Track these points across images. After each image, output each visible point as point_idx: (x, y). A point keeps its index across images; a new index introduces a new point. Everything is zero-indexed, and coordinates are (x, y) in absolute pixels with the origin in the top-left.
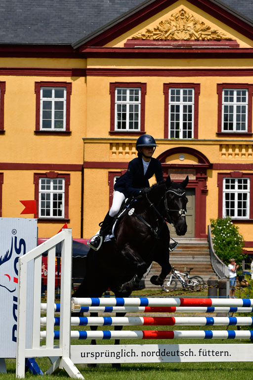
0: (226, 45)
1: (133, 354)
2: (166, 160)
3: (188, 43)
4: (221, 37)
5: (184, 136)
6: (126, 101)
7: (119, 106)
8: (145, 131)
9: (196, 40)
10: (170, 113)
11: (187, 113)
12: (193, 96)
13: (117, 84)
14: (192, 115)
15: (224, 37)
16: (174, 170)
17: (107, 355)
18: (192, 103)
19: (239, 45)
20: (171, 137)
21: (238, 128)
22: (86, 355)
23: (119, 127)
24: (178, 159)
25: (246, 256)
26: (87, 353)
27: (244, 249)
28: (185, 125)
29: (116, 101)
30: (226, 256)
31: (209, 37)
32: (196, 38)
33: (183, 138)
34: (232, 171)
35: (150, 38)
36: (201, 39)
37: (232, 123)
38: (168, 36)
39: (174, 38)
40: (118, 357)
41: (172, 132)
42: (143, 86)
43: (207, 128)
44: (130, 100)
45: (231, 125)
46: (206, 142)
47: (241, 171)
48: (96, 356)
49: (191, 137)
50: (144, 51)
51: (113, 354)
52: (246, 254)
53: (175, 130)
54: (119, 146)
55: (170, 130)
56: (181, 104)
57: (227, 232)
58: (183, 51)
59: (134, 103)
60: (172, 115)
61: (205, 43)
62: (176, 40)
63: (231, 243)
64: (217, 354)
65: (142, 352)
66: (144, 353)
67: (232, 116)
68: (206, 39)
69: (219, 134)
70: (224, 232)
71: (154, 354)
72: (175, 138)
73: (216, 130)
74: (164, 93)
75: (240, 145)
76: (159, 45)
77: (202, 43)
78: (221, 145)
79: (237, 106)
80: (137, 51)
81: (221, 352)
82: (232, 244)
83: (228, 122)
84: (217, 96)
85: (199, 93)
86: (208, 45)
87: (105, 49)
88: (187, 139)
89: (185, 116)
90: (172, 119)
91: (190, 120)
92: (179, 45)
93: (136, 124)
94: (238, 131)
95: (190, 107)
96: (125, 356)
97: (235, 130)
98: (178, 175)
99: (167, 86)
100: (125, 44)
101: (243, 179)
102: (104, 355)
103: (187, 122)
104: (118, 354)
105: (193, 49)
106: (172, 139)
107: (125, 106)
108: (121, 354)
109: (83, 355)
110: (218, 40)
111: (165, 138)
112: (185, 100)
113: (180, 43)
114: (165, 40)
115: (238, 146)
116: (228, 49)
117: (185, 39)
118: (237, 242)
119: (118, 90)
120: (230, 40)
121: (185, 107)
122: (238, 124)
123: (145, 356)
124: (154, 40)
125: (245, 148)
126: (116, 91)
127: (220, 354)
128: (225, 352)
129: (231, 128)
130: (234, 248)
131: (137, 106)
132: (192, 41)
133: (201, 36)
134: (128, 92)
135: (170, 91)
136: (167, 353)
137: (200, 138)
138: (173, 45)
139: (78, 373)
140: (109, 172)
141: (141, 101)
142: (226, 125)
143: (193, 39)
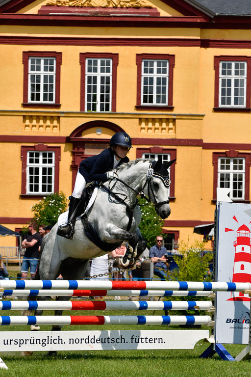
0: (146, 13)
1: (60, 341)
2: (83, 134)
3: (106, 11)
4: (141, 5)
5: (102, 109)
6: (40, 71)
7: (33, 76)
8: (60, 104)
9: (114, 7)
10: (86, 84)
11: (105, 85)
12: (111, 67)
13: (30, 53)
14: (110, 87)
15: (144, 4)
16: (91, 145)
17: (32, 342)
18: (110, 74)
19: (159, 13)
20: (88, 110)
21: (158, 101)
22: (9, 343)
23: (33, 99)
24: (95, 133)
25: (166, 236)
26: (11, 340)
27: (164, 228)
28: (102, 97)
29: (30, 71)
30: (146, 236)
31: (128, 5)
32: (114, 5)
33: (101, 110)
34: (152, 146)
35: (65, 4)
36: (119, 6)
37: (152, 96)
38: (84, 3)
39: (91, 4)
40: (44, 344)
41: (89, 105)
42: (58, 56)
43: (126, 100)
44: (45, 70)
45: (151, 97)
46: (124, 116)
47: (161, 147)
48: (20, 343)
49: (108, 110)
50: (60, 18)
51: (38, 341)
52: (165, 234)
53: (92, 102)
54: (33, 119)
55: (86, 102)
56: (99, 75)
57: (146, 210)
58: (101, 19)
59: (49, 73)
60: (89, 87)
61: (124, 11)
62: (93, 7)
63: (150, 222)
64: (151, 341)
65: (70, 339)
66: (72, 340)
67: (152, 88)
68: (125, 6)
69: (138, 107)
70: (143, 210)
71: (83, 341)
72: (92, 111)
73: (135, 103)
74: (80, 63)
75: (161, 119)
76: (75, 12)
77: (120, 11)
78: (140, 119)
79: (157, 78)
80: (51, 18)
81: (155, 339)
82: (152, 223)
83: (148, 94)
84: (136, 66)
85: (118, 64)
86: (127, 13)
87: (18, 16)
88: (105, 112)
89: (102, 88)
90: (89, 91)
91: (108, 92)
92: (97, 12)
93: (51, 95)
94: (158, 104)
95: (108, 78)
96: (51, 343)
97: (155, 103)
98: (95, 150)
99: (83, 56)
100: (39, 11)
101: (163, 154)
102: (28, 342)
103: (105, 94)
104: (44, 341)
105: (111, 17)
106: (89, 112)
107: (39, 77)
108: (47, 341)
109: (6, 343)
110: (138, 8)
111: (81, 110)
112: (102, 71)
113: (97, 10)
114: (82, 7)
115: (158, 120)
116: (148, 17)
117: (103, 6)
118: (156, 221)
119: (31, 59)
120: (150, 8)
121: (102, 78)
122: (158, 97)
123: (73, 343)
124: (70, 7)
125: (166, 122)
126: (30, 61)
127: (153, 341)
128: (159, 339)
129: (151, 101)
130: (154, 227)
131: (51, 77)
132: (110, 8)
133: (119, 4)
134: (42, 62)
135: (87, 61)
136: (97, 340)
137: (118, 111)
138: (90, 13)
139: (1, 362)
140: (22, 147)
141: (56, 72)
142: (145, 97)
143: (111, 6)
